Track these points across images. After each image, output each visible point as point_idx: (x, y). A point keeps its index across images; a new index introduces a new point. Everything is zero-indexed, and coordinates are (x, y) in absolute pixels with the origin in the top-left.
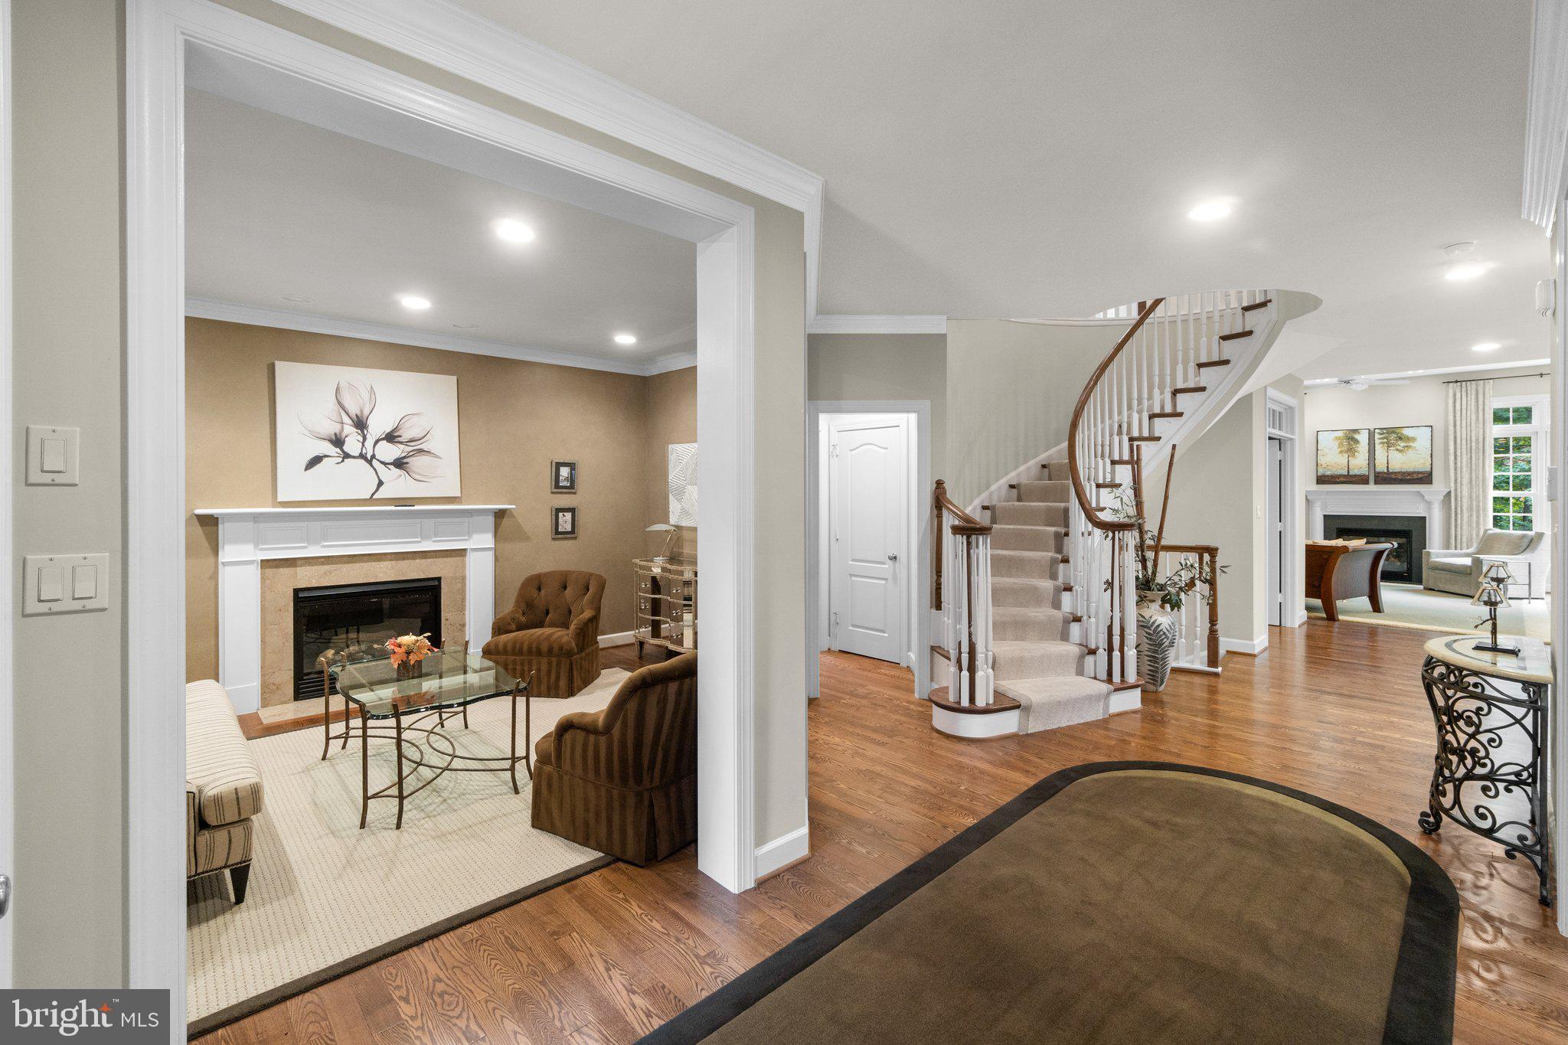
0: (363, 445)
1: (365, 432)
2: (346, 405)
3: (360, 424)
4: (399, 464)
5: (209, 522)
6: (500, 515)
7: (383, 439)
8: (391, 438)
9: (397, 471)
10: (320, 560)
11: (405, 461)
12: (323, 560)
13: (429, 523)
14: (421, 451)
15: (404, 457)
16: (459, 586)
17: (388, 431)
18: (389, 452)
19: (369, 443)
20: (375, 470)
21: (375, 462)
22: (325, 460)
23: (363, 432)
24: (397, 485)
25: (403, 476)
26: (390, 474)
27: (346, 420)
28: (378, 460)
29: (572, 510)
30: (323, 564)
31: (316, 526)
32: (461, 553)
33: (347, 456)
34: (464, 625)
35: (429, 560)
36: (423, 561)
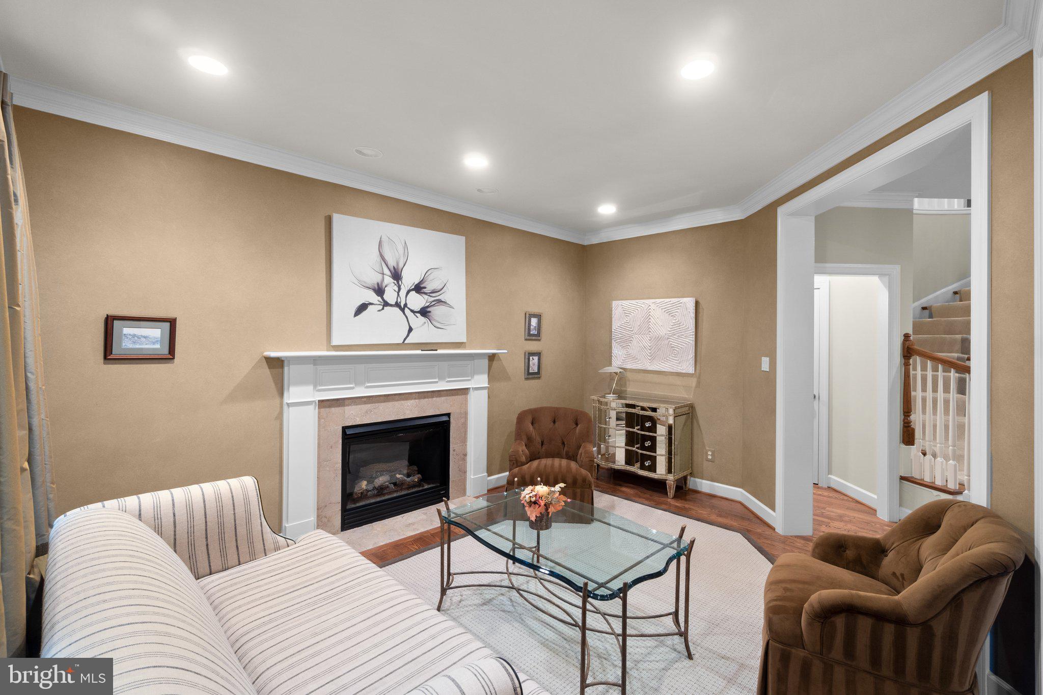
0: (398, 295)
1: (400, 282)
2: (387, 258)
3: (397, 276)
4: (424, 312)
5: (276, 364)
6: (492, 358)
7: (412, 290)
8: (418, 289)
9: (422, 319)
10: (363, 400)
11: (429, 309)
12: (365, 399)
13: (445, 365)
14: (439, 301)
15: (428, 307)
16: (463, 420)
17: (416, 283)
18: (417, 301)
19: (403, 293)
20: (407, 317)
21: (407, 310)
22: (370, 307)
23: (398, 283)
24: (423, 332)
25: (427, 323)
26: (418, 321)
27: (386, 271)
28: (409, 309)
29: (539, 354)
30: (365, 403)
31: (361, 367)
32: (465, 391)
33: (386, 304)
34: (465, 455)
35: (443, 398)
36: (438, 399)
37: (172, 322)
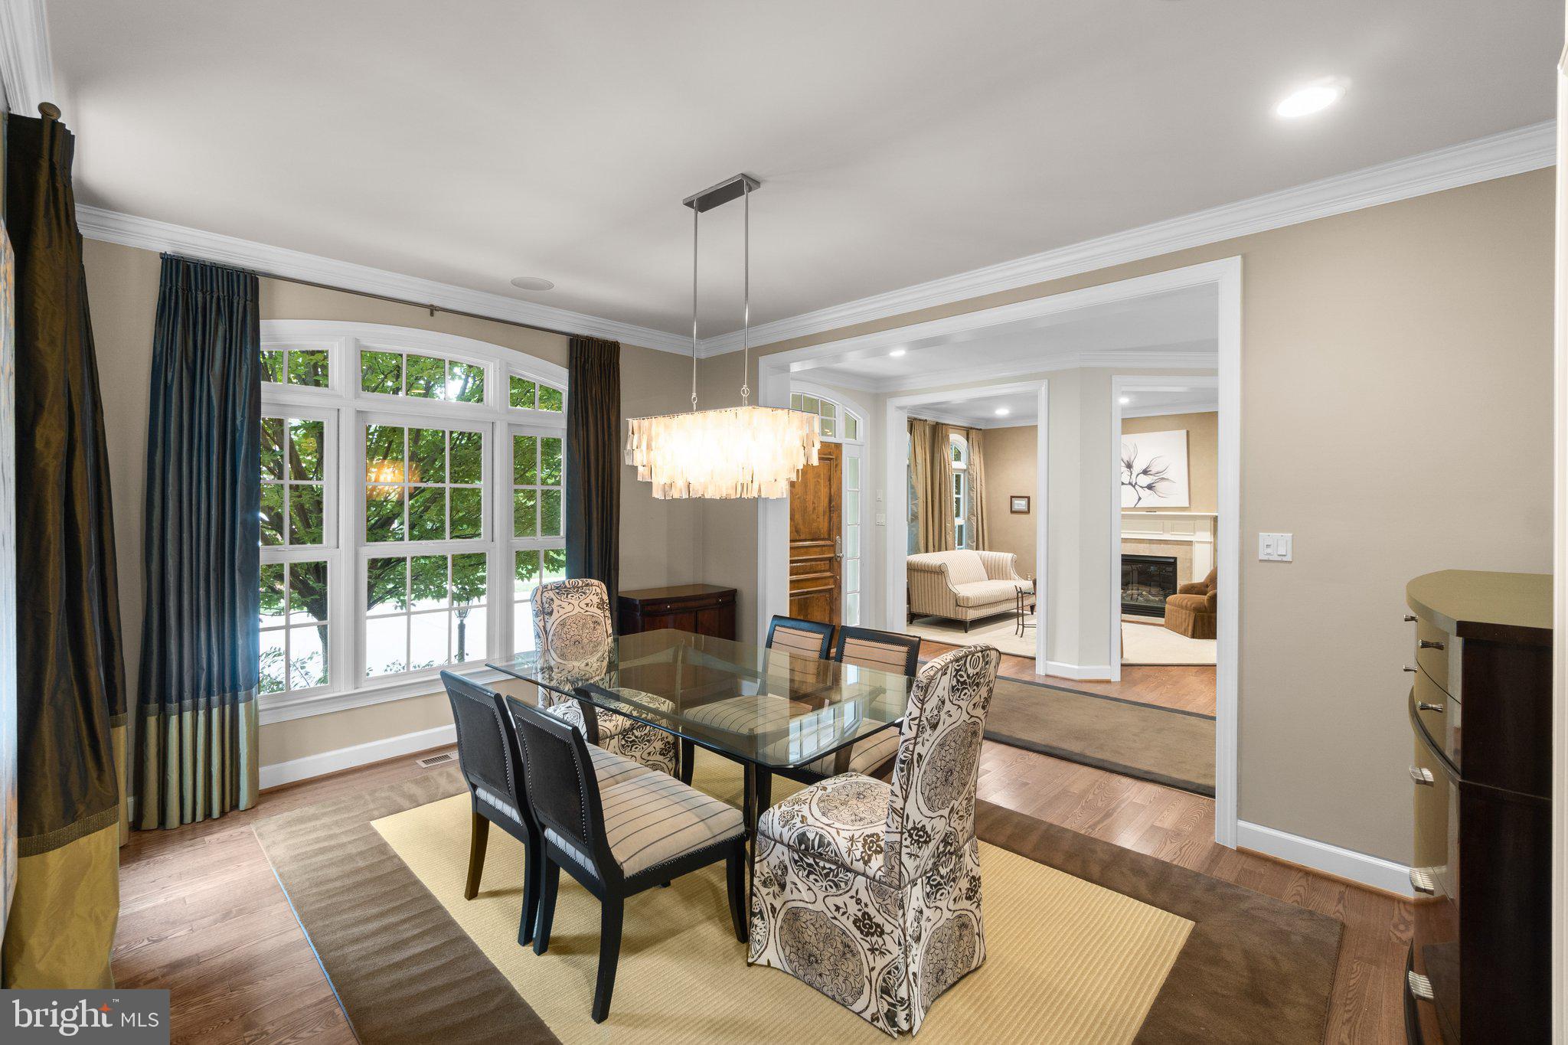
0: (1131, 477)
1: (1132, 470)
3: (1130, 466)
4: (1150, 487)
7: (1141, 473)
8: (1145, 472)
9: (1149, 491)
11: (1153, 485)
13: (1168, 523)
14: (1163, 479)
15: (1153, 483)
16: (1188, 565)
17: (1144, 469)
18: (1145, 480)
19: (1134, 476)
20: (1137, 491)
21: (1137, 487)
23: (1130, 470)
24: (1149, 499)
25: (1152, 494)
26: (1146, 494)
27: (1123, 464)
28: (1139, 485)
32: (1190, 543)
35: (1169, 546)
36: (1165, 546)
37: (1029, 498)
